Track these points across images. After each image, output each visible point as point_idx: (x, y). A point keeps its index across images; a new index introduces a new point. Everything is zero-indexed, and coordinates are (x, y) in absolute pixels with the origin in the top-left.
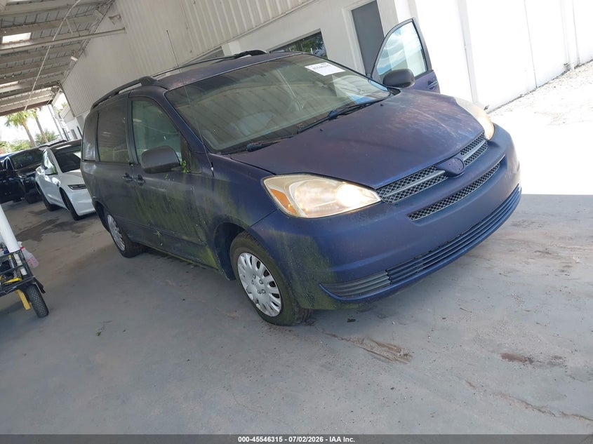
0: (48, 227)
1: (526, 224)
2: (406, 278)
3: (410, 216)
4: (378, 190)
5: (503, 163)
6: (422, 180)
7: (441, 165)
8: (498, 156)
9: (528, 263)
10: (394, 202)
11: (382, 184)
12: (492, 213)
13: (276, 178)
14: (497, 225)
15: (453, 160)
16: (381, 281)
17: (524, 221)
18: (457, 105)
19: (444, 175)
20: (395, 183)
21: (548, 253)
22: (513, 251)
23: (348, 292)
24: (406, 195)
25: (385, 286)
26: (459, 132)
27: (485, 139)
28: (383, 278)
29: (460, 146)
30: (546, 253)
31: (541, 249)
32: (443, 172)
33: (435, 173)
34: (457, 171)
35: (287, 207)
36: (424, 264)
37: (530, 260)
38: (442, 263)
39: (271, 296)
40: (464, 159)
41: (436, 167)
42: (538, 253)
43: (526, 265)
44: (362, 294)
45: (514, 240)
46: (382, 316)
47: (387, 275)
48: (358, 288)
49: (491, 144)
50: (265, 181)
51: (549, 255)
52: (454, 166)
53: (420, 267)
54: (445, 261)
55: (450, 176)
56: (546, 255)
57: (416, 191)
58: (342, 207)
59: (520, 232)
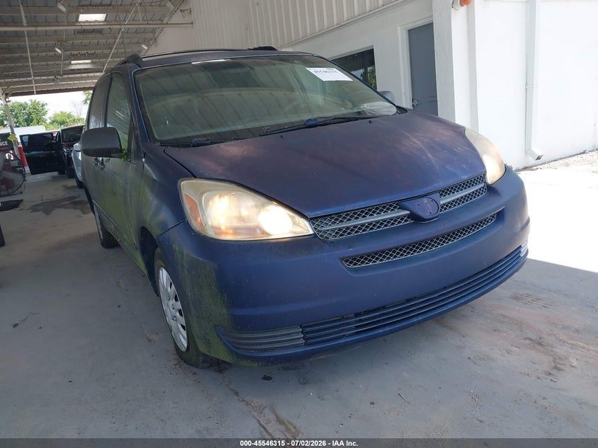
0: (65, 203)
1: (529, 299)
2: (329, 340)
3: (347, 261)
4: (311, 220)
5: (500, 216)
6: (376, 218)
7: (406, 204)
8: (494, 206)
9: (509, 352)
10: (331, 238)
11: (319, 213)
12: (470, 277)
13: (194, 181)
14: (470, 297)
15: (425, 200)
16: (293, 339)
17: (528, 295)
18: (464, 137)
19: (409, 216)
20: (339, 214)
21: (540, 344)
22: (498, 331)
23: (247, 344)
24: (349, 234)
25: (297, 346)
26: (448, 167)
27: (485, 182)
28: (296, 335)
29: (442, 184)
30: (539, 343)
31: (534, 337)
32: (408, 212)
33: (396, 213)
34: (425, 215)
35: (196, 220)
36: (357, 327)
37: (514, 349)
38: (381, 331)
39: (180, 326)
40: (442, 202)
41: (399, 205)
42: (528, 342)
43: (507, 355)
44: (265, 350)
45: (505, 317)
46: (304, 382)
47: (302, 332)
48: (257, 341)
49: (491, 189)
50: (182, 183)
51: (540, 347)
52: (426, 208)
53: (349, 330)
54: (388, 329)
55: (416, 219)
56: (537, 346)
57: (364, 230)
58: (264, 233)
59: (518, 308)
